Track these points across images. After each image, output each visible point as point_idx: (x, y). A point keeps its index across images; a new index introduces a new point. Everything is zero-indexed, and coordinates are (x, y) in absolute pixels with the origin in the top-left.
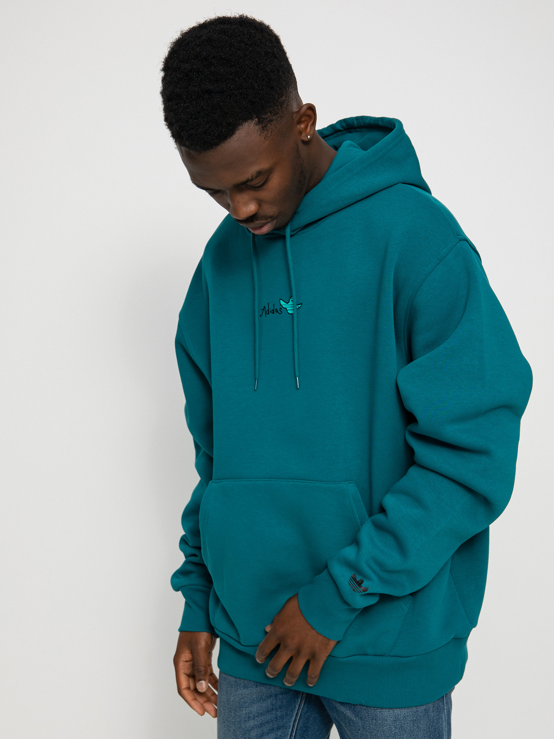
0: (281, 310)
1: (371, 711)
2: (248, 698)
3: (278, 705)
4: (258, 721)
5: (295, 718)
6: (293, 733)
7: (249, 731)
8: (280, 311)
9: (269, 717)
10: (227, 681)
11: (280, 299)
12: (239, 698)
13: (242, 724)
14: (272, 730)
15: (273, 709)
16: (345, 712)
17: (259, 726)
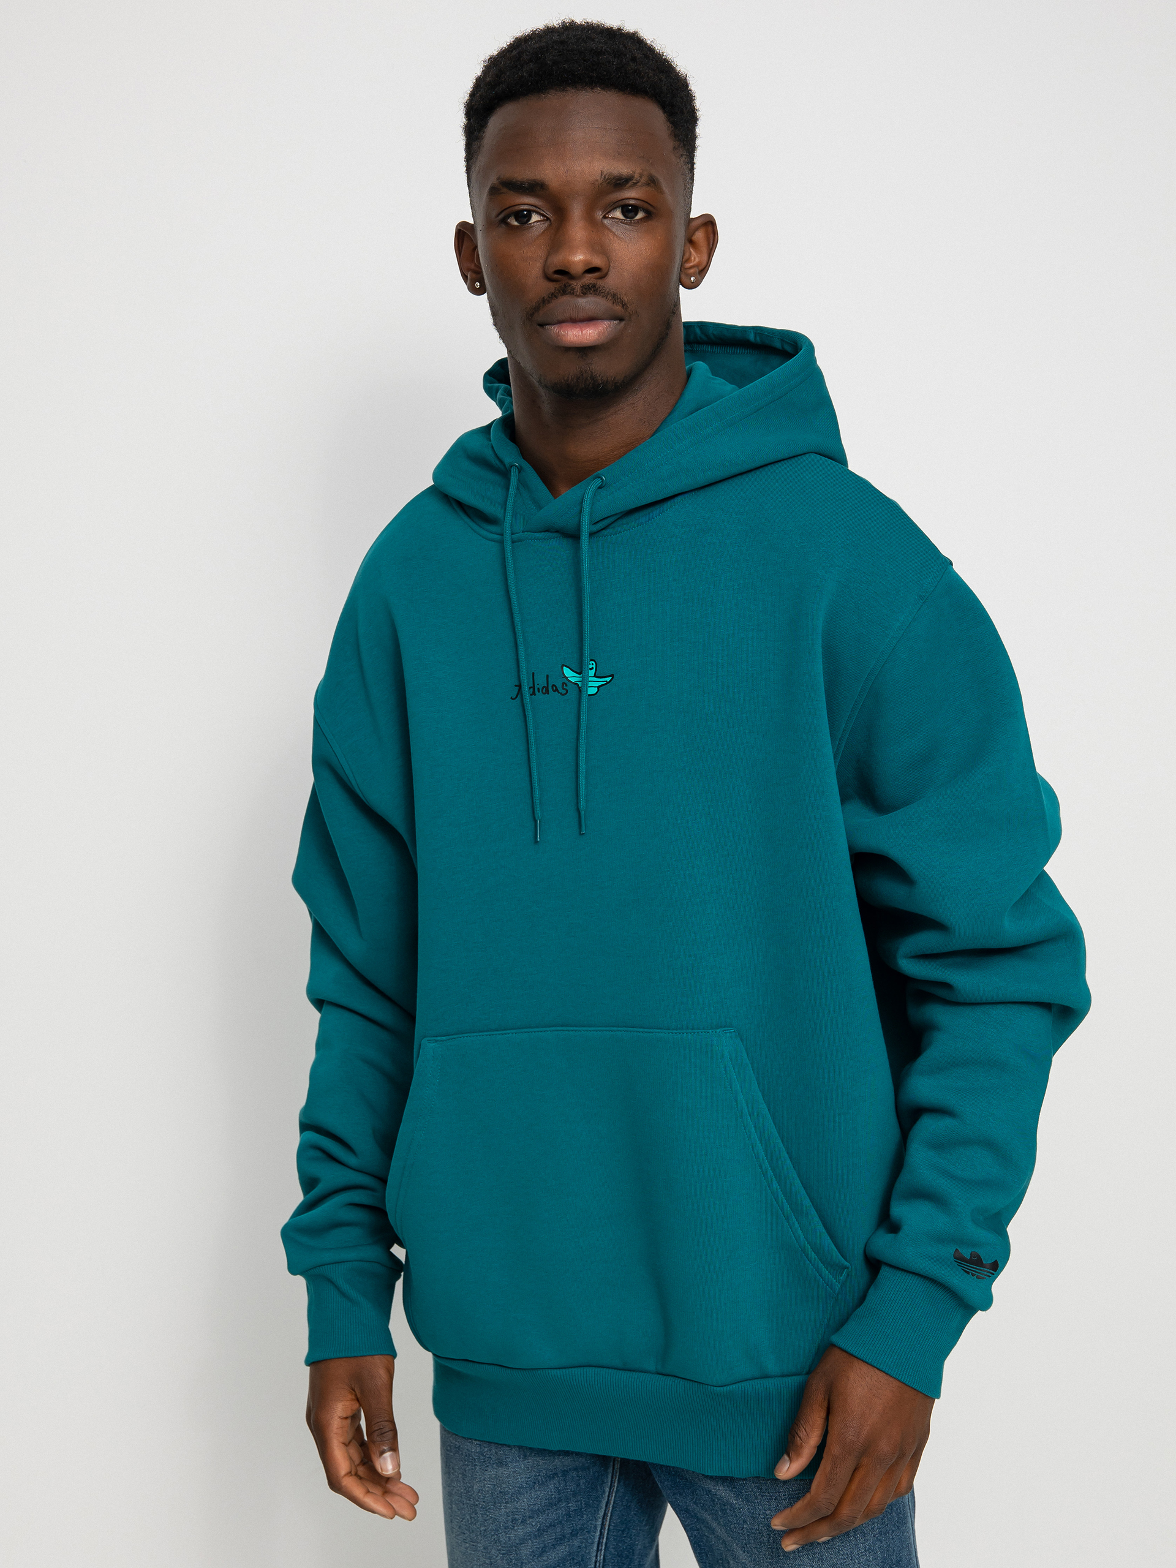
0: (565, 687)
1: (766, 1484)
2: (509, 1484)
3: (571, 1491)
4: (532, 1525)
5: (605, 1511)
6: (603, 1538)
7: (516, 1547)
8: (564, 689)
9: (553, 1515)
10: (462, 1454)
11: (563, 665)
12: (491, 1485)
13: (500, 1535)
14: (561, 1539)
15: (560, 1500)
16: (713, 1490)
17: (535, 1535)
